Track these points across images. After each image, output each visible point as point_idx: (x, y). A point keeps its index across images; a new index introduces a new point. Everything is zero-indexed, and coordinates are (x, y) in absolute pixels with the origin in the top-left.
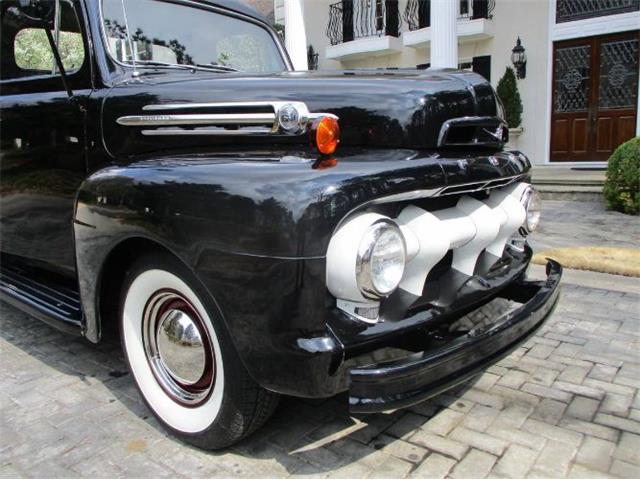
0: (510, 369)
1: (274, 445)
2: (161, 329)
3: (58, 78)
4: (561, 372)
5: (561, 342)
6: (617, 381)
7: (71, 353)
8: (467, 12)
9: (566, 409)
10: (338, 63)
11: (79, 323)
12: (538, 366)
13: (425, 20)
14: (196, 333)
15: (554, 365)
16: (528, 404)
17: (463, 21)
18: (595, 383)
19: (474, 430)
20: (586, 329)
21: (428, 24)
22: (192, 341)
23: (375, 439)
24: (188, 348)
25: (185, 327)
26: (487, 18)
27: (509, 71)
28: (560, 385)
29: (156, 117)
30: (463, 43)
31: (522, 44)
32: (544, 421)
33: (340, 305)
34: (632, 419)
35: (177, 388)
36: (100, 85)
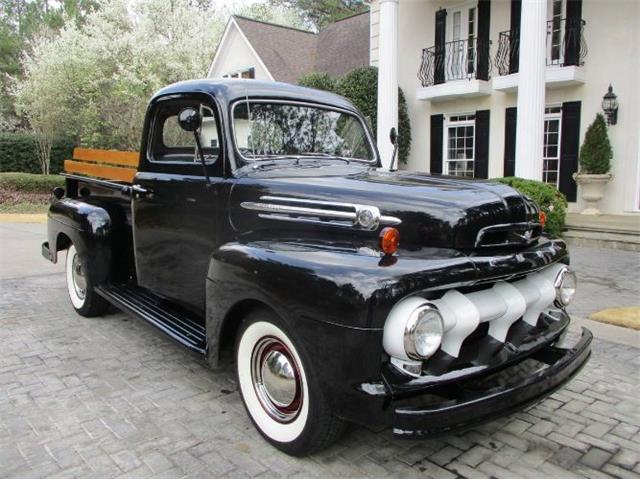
0: (542, 419)
1: (341, 459)
2: (265, 364)
3: (198, 166)
4: (587, 426)
5: (597, 400)
6: (635, 439)
7: (192, 371)
8: (558, 58)
9: (581, 457)
10: (429, 103)
11: (203, 351)
12: (569, 419)
13: (514, 67)
14: (290, 369)
15: (582, 420)
16: (549, 449)
17: (554, 68)
18: (614, 439)
19: (499, 466)
20: (624, 390)
21: (517, 71)
22: (287, 375)
23: (419, 462)
24: (284, 380)
25: (283, 364)
26: (578, 65)
27: (599, 117)
28: (582, 437)
29: (270, 206)
30: (551, 89)
31: (613, 92)
32: (559, 465)
33: (393, 361)
34: (634, 472)
35: (274, 408)
36: (229, 175)
